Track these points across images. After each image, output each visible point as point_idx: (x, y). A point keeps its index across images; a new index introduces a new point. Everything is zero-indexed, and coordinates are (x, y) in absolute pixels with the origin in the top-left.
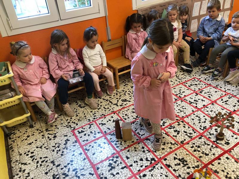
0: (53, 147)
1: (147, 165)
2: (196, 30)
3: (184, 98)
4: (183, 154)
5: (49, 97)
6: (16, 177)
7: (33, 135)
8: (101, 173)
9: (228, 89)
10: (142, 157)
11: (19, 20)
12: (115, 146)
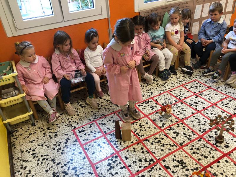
0: (53, 145)
1: (145, 166)
2: (197, 32)
3: (184, 100)
4: (182, 155)
5: (51, 96)
6: (17, 173)
7: (35, 133)
8: (100, 173)
9: (228, 92)
10: (141, 158)
11: (24, 20)
12: (115, 146)
